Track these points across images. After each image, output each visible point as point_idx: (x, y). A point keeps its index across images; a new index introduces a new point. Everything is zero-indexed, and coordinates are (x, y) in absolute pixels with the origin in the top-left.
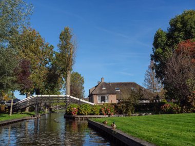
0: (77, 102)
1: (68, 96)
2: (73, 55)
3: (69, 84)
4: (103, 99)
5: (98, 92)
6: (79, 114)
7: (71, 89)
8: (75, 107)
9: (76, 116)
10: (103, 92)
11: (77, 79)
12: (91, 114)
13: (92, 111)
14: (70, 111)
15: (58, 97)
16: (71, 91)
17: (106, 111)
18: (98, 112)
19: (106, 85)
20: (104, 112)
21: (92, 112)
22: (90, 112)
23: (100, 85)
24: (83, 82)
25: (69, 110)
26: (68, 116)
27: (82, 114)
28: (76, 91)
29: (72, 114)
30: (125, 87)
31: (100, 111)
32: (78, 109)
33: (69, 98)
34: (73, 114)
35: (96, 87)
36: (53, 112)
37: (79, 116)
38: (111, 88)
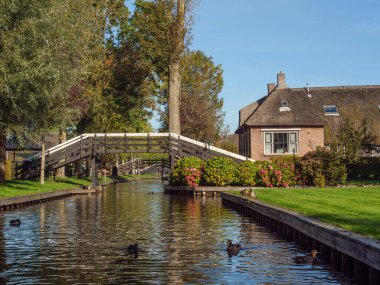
0: (199, 152)
1: (175, 135)
4: (281, 142)
5: (264, 120)
6: (203, 183)
8: (193, 166)
9: (198, 188)
10: (281, 120)
11: (204, 76)
12: (234, 184)
13: (237, 175)
14: (182, 176)
15: (148, 139)
17: (273, 177)
18: (251, 180)
19: (296, 97)
20: (266, 180)
21: (237, 180)
22: (231, 179)
23: (277, 97)
24: (220, 82)
25: (179, 173)
26: (176, 188)
27: (212, 184)
29: (185, 183)
30: (359, 104)
31: (258, 176)
32: (203, 170)
33: (179, 140)
34: (190, 183)
35: (261, 102)
37: (203, 189)
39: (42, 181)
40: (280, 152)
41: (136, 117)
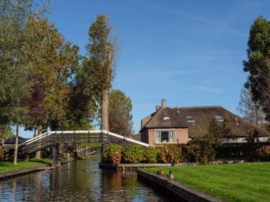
0: (120, 142)
1: (105, 132)
2: (113, 63)
3: (106, 112)
4: (165, 136)
5: (155, 124)
6: (123, 161)
7: (109, 119)
8: (116, 151)
9: (119, 165)
10: (165, 124)
11: (120, 101)
12: (143, 162)
13: (145, 156)
14: (109, 157)
15: (89, 134)
16: (110, 123)
17: (168, 156)
18: (154, 159)
19: (170, 111)
20: (164, 159)
21: (145, 159)
22: (141, 158)
23: (160, 113)
24: (130, 106)
25: (108, 155)
26: (105, 165)
27: (128, 162)
28: (118, 124)
29: (112, 162)
30: (205, 116)
31: (158, 157)
32: (122, 153)
33: (107, 135)
34: (115, 161)
35: (153, 115)
36: (80, 159)
37: (123, 165)
38: (178, 118)
39: (15, 163)
40: (165, 142)
41: (85, 123)
